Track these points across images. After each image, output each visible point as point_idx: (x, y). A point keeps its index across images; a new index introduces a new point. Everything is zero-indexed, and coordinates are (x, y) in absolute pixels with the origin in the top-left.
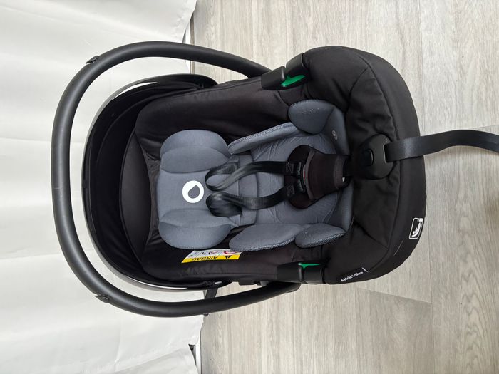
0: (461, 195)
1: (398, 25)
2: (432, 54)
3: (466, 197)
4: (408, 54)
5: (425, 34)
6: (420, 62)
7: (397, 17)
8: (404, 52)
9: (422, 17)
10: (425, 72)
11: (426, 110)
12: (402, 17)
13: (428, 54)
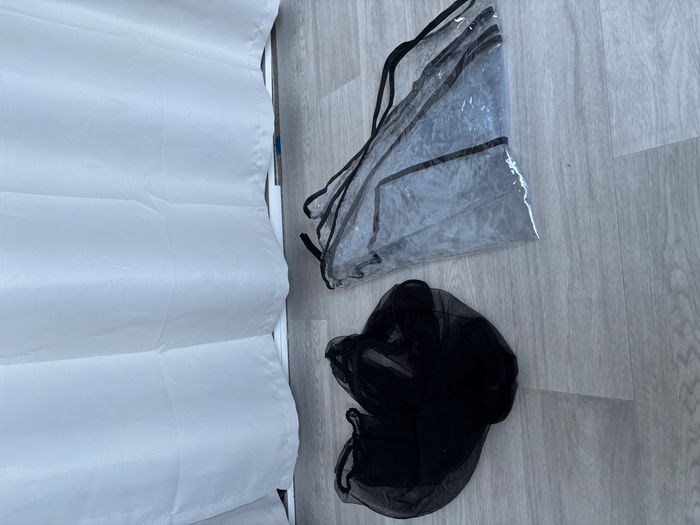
0: (671, 238)
1: (566, 7)
2: (617, 42)
3: (678, 241)
4: (584, 46)
5: (606, 16)
6: (601, 55)
8: (577, 45)
10: (609, 68)
11: (614, 121)
13: (611, 42)
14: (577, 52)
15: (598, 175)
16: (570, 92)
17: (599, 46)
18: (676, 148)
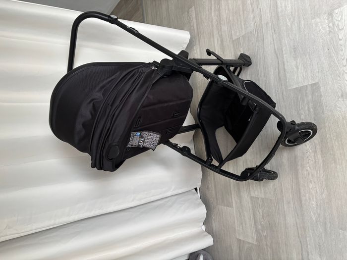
0: (300, 108)
1: (275, 52)
2: (288, 62)
3: (302, 109)
4: (280, 62)
5: (285, 55)
6: (284, 65)
7: (275, 49)
8: (278, 62)
9: (283, 50)
10: (286, 68)
11: (287, 81)
12: (276, 50)
14: (278, 64)
15: (284, 93)
16: (277, 73)
17: (283, 63)
18: (301, 87)
